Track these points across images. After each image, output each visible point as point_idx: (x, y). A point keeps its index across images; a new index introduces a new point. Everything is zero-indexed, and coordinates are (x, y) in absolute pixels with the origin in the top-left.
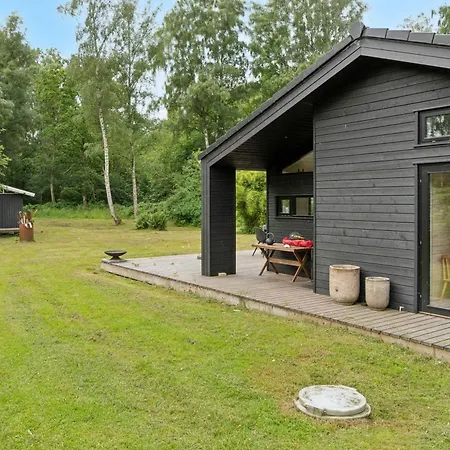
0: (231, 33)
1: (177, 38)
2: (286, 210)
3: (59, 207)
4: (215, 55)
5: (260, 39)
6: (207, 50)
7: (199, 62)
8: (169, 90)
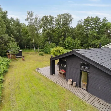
0: (52, 22)
1: (44, 23)
2: (62, 65)
3: (27, 49)
4: (50, 26)
5: (56, 23)
6: (48, 25)
7: (47, 27)
8: (43, 31)
